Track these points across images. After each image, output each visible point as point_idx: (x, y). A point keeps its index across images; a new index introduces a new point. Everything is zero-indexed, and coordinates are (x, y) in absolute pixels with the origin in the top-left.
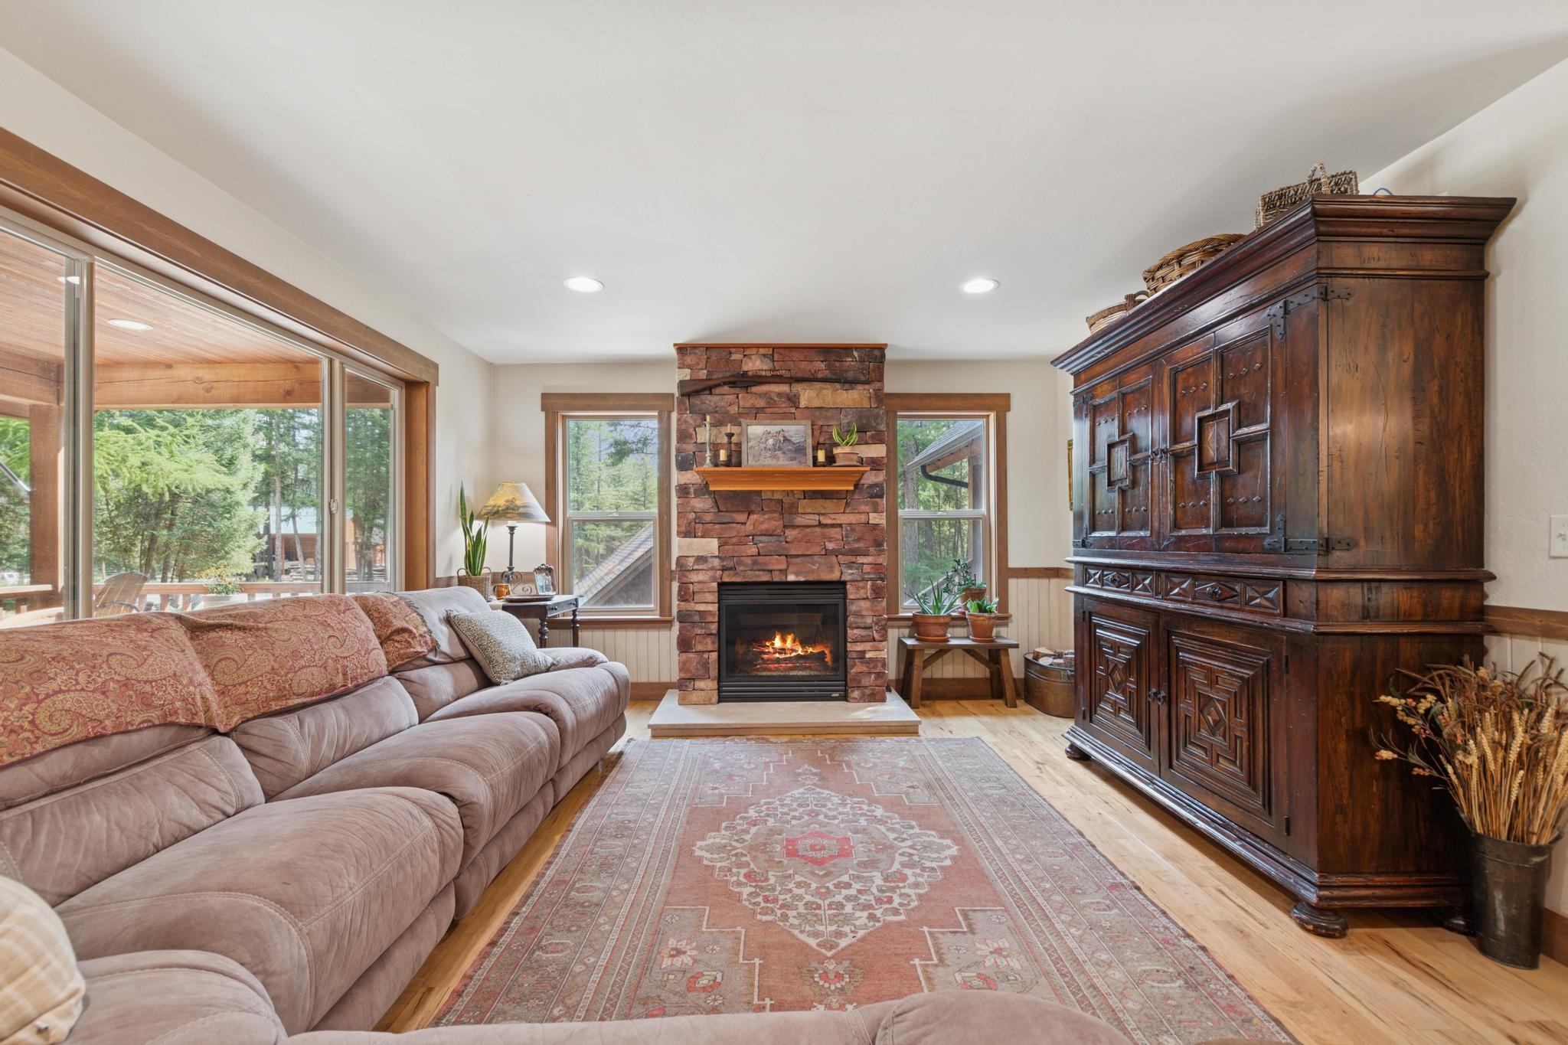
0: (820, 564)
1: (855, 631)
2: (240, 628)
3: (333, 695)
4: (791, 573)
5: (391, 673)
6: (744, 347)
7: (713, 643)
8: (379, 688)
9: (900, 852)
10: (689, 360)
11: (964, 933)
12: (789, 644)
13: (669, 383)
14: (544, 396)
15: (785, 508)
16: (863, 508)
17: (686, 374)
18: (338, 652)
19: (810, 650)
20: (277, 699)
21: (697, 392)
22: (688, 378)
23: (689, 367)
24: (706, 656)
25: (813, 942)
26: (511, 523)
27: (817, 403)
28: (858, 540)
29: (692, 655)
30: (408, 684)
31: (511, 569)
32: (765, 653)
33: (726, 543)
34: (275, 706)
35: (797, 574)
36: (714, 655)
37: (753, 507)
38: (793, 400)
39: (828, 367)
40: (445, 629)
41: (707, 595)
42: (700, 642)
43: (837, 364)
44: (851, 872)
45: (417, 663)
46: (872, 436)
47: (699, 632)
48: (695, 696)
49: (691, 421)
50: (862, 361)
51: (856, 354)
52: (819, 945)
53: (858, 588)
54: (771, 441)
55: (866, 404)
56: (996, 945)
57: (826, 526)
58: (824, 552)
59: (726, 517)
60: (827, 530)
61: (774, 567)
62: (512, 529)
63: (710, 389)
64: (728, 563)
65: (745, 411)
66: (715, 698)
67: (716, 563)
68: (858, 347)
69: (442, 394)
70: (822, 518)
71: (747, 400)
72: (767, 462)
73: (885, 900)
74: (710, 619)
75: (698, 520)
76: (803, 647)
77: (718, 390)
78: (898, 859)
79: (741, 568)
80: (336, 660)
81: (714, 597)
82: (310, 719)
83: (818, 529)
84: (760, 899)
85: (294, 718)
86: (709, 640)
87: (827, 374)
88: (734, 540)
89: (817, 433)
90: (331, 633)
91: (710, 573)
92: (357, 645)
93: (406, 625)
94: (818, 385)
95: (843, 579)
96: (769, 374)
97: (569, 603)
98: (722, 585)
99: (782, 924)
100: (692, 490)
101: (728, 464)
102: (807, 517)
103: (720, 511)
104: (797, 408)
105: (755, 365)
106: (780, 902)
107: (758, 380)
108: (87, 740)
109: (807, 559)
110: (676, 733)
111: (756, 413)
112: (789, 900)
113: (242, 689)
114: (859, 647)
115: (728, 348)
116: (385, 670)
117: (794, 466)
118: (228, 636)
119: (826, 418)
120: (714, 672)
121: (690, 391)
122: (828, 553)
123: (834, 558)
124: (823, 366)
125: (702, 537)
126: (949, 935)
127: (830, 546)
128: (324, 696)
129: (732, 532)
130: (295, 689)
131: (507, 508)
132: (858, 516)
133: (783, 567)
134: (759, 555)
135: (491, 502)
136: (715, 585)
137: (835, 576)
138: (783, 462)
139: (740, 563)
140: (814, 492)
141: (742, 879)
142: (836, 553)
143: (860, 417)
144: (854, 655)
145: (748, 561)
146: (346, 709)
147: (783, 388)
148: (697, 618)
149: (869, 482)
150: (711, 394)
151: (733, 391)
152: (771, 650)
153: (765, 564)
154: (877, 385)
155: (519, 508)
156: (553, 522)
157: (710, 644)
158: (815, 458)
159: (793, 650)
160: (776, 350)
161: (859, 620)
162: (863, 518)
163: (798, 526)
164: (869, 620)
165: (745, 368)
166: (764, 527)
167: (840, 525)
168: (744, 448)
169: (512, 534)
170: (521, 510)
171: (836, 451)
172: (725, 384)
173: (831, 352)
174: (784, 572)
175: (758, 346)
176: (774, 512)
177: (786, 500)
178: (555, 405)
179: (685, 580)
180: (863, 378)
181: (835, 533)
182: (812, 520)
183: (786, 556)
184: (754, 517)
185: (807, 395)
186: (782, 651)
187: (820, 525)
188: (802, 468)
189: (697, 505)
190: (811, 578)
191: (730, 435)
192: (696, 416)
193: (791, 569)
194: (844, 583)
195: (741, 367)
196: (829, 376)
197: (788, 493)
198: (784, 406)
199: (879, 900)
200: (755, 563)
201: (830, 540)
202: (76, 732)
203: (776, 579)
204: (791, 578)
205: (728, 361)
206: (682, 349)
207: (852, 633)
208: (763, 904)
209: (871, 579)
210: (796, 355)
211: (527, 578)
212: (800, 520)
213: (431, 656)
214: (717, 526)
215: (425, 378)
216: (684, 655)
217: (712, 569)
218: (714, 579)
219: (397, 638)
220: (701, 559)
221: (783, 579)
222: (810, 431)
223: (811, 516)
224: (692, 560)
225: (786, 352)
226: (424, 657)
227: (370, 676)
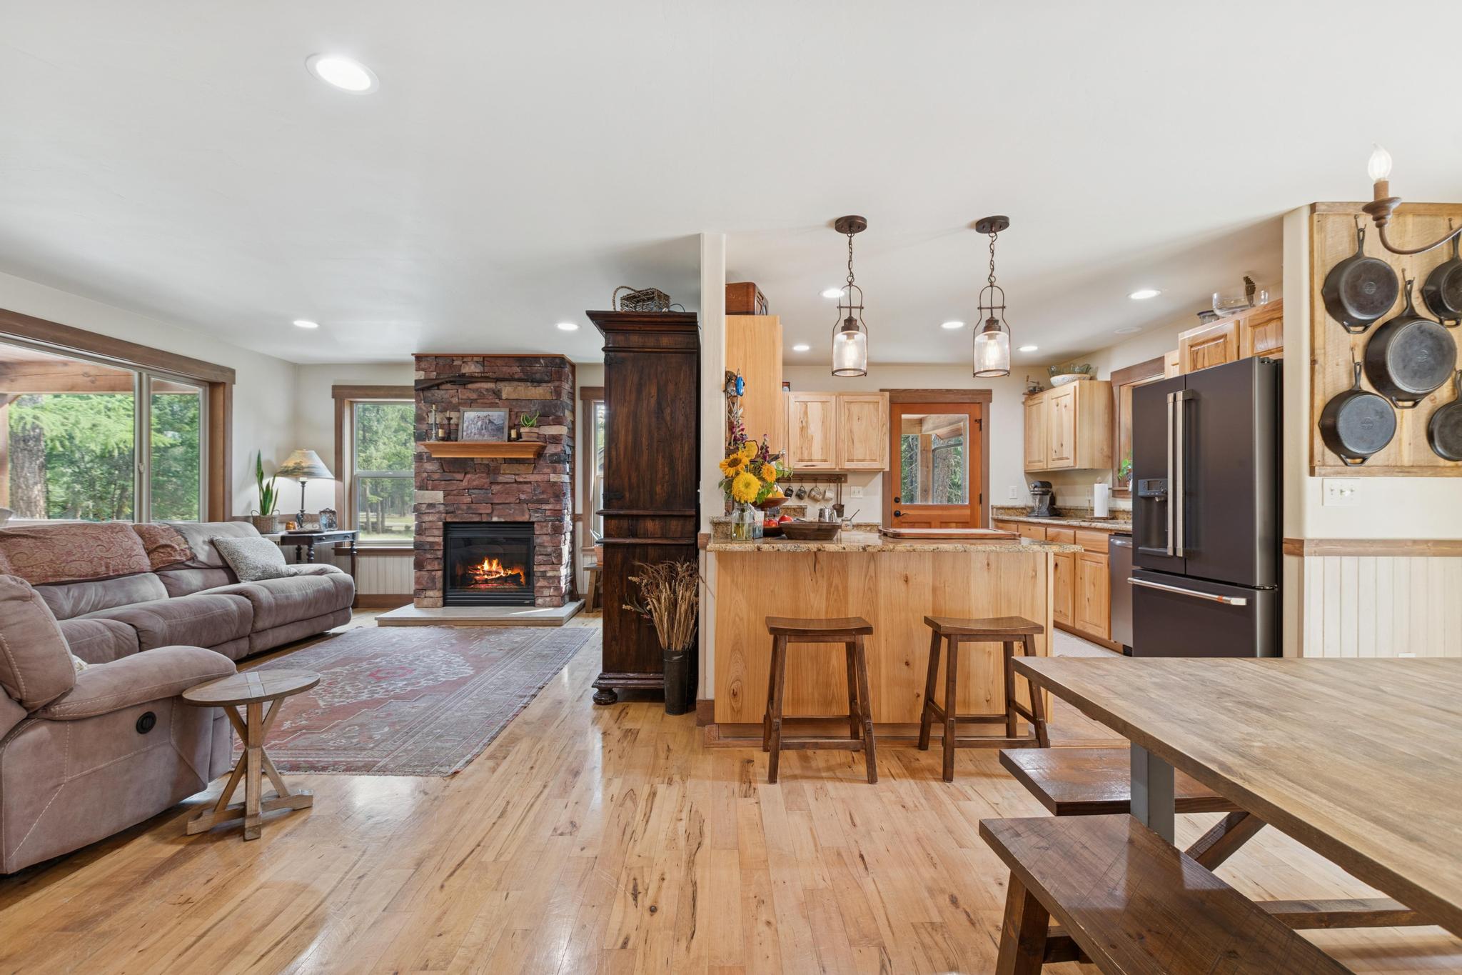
0: (515, 509)
1: (540, 557)
2: (32, 537)
3: (96, 578)
4: (496, 516)
5: (155, 571)
6: (463, 357)
7: (439, 564)
8: (136, 578)
9: (435, 675)
10: (423, 365)
11: (410, 701)
12: (494, 567)
13: (408, 380)
14: (334, 388)
15: (491, 469)
16: (546, 470)
17: (421, 375)
18: (104, 555)
19: (510, 572)
20: (53, 576)
21: (429, 388)
22: (423, 378)
23: (423, 370)
24: (434, 573)
26: (302, 479)
27: (514, 396)
28: (543, 493)
29: (424, 573)
30: (166, 578)
31: (302, 511)
32: (477, 575)
33: (448, 495)
34: (51, 580)
35: (499, 517)
36: (440, 573)
37: (469, 469)
38: (497, 394)
39: (522, 371)
40: (207, 548)
41: (434, 531)
42: (429, 564)
43: (528, 369)
44: (391, 681)
45: (176, 566)
46: (553, 419)
47: (429, 556)
48: (426, 602)
49: (424, 408)
50: (546, 366)
51: (542, 361)
53: (542, 527)
54: (480, 423)
55: (549, 397)
57: (520, 483)
58: (518, 501)
59: (448, 476)
60: (520, 486)
61: (483, 512)
62: (303, 483)
63: (438, 386)
64: (449, 508)
65: (463, 401)
66: (440, 602)
67: (442, 508)
68: (545, 357)
69: (237, 390)
70: (517, 477)
71: (464, 394)
72: (477, 439)
73: (390, 691)
74: (436, 548)
75: (429, 478)
76: (504, 570)
77: (443, 387)
78: (429, 677)
79: (460, 512)
80: (101, 558)
81: (440, 532)
82: (75, 591)
83: (515, 485)
85: (65, 588)
86: (436, 563)
87: (521, 375)
88: (455, 492)
89: (513, 417)
90: (100, 543)
91: (437, 515)
92: (121, 552)
93: (169, 543)
94: (516, 383)
95: (531, 520)
96: (480, 375)
97: (345, 536)
98: (446, 525)
100: (425, 457)
101: (443, 439)
102: (506, 476)
103: (444, 471)
104: (500, 399)
105: (470, 369)
107: (471, 379)
109: (507, 506)
110: (396, 623)
111: (471, 404)
113: (30, 569)
114: (542, 568)
115: (451, 358)
116: (149, 568)
117: (493, 441)
118: (24, 542)
119: (520, 406)
120: (440, 584)
121: (423, 389)
122: (521, 501)
123: (525, 506)
124: (518, 370)
125: (432, 490)
126: (400, 702)
127: (523, 497)
128: (89, 578)
129: (454, 486)
130: (67, 572)
131: (295, 469)
132: (542, 476)
133: (489, 511)
134: (472, 503)
135: (285, 464)
136: (441, 523)
137: (525, 518)
138: (487, 439)
139: (458, 509)
140: (510, 459)
142: (527, 502)
143: (544, 406)
144: (539, 574)
145: (464, 507)
146: (104, 587)
147: (491, 385)
148: (427, 547)
149: (551, 452)
150: (438, 389)
151: (454, 387)
152: (482, 572)
153: (476, 509)
154: (557, 383)
155: (303, 468)
156: (338, 475)
157: (436, 565)
158: (509, 435)
159: (497, 572)
160: (486, 359)
161: (542, 549)
162: (546, 478)
163: (501, 483)
164: (549, 550)
165: (463, 371)
166: (475, 483)
167: (530, 483)
168: (460, 427)
169: (303, 487)
170: (306, 470)
171: (522, 430)
172: (447, 382)
173: (525, 360)
174: (490, 515)
175: (472, 356)
176: (483, 472)
177: (492, 464)
178: (342, 394)
179: (421, 520)
180: (546, 378)
181: (525, 487)
182: (510, 478)
183: (492, 504)
184: (468, 476)
185: (507, 391)
186: (490, 573)
187: (516, 482)
188: (500, 443)
189: (428, 468)
190: (509, 520)
191: (450, 419)
192: (428, 405)
193: (495, 512)
194: (533, 523)
195: (460, 370)
196: (523, 377)
197: (493, 460)
198: (491, 397)
199: (386, 691)
200: (469, 508)
201: (523, 492)
203: (484, 520)
204: (495, 519)
205: (451, 366)
206: (419, 358)
207: (538, 558)
209: (551, 521)
210: (499, 362)
211: (313, 519)
212: (501, 479)
213: (189, 563)
214: (443, 482)
215: (220, 380)
216: (419, 573)
217: (439, 512)
218: (440, 520)
219: (162, 551)
220: (431, 506)
221: (489, 520)
222: (508, 416)
223: (509, 476)
224: (425, 506)
225: (493, 360)
226: (182, 563)
227: (133, 571)
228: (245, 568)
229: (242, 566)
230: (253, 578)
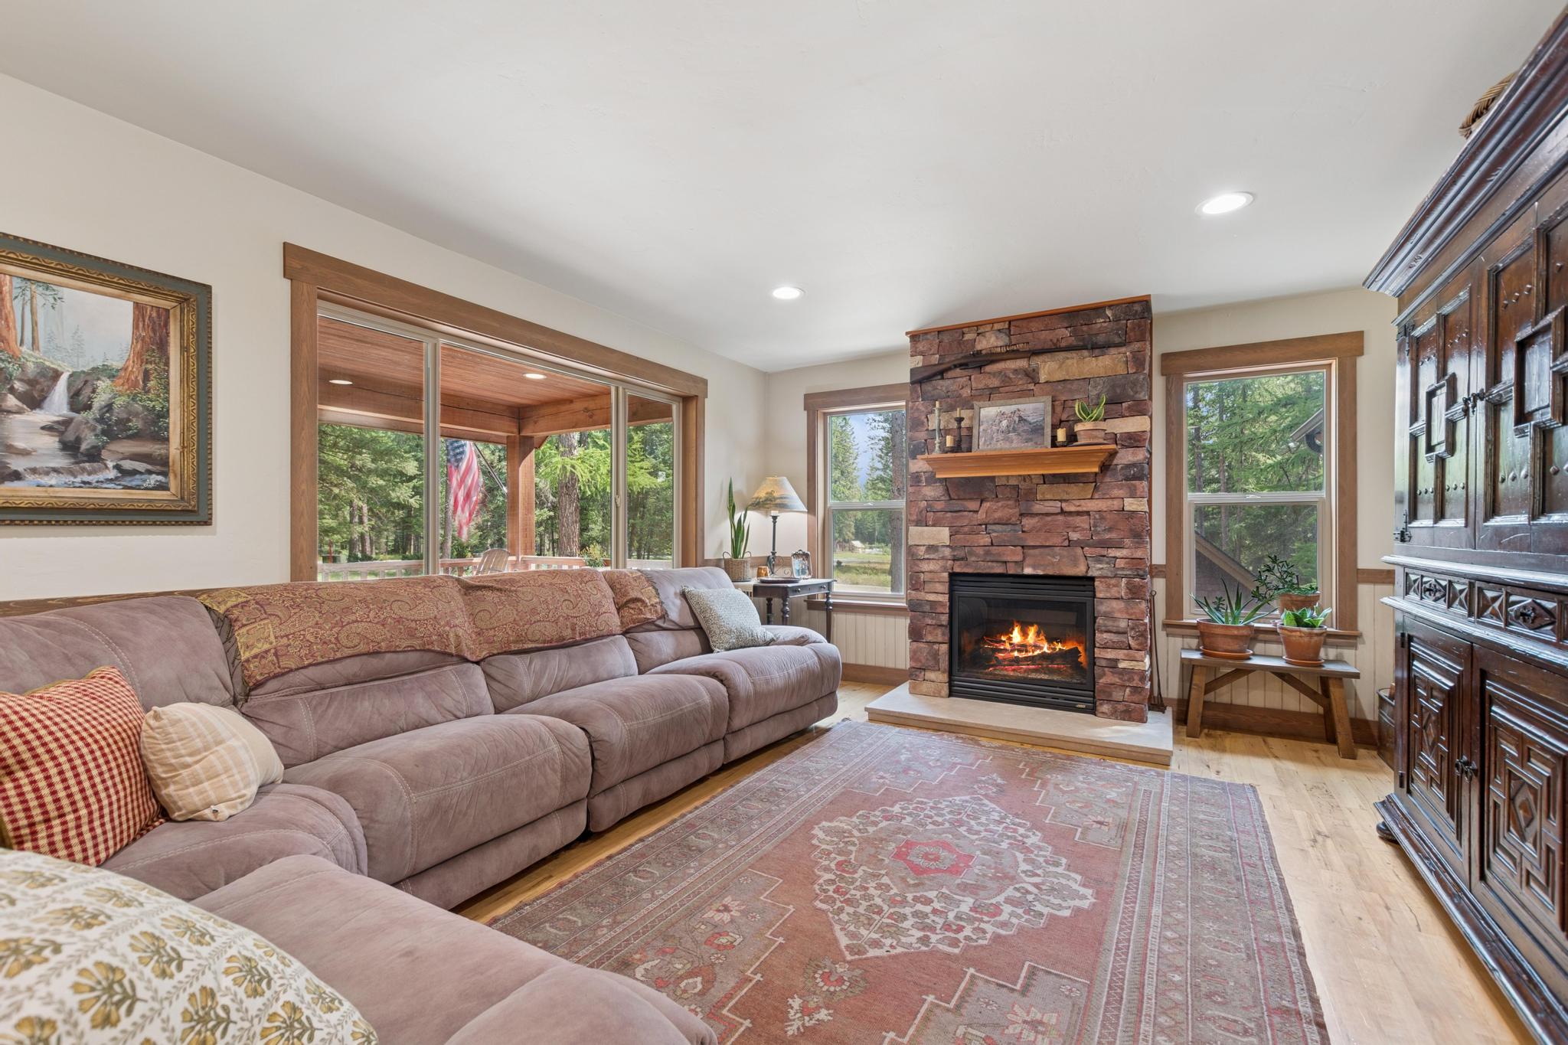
0: (1062, 557)
1: (1105, 635)
2: (498, 590)
3: (563, 645)
4: (1029, 566)
5: (624, 634)
6: (977, 325)
7: (943, 634)
8: (604, 644)
9: (1017, 886)
10: (920, 347)
11: (1013, 990)
12: (1030, 641)
13: (901, 374)
14: (807, 397)
15: (1022, 494)
16: (1116, 492)
17: (918, 361)
18: (571, 613)
19: (1058, 647)
20: (516, 642)
21: (929, 378)
22: (920, 365)
23: (922, 353)
24: (936, 647)
25: (844, 941)
26: (774, 513)
27: (1059, 376)
28: (1110, 530)
29: (922, 645)
30: (635, 643)
31: (773, 554)
32: (1001, 651)
33: (957, 533)
34: (514, 647)
35: (1034, 567)
36: (944, 648)
37: (986, 494)
38: (1032, 376)
39: (1074, 334)
40: (678, 602)
41: (937, 585)
42: (930, 633)
43: (1085, 328)
44: (944, 890)
45: (646, 627)
46: (1129, 407)
47: (930, 622)
48: (925, 687)
49: (922, 408)
50: (1117, 320)
51: (1109, 313)
52: (847, 947)
53: (1108, 586)
54: (1005, 423)
55: (1121, 370)
56: (1039, 1016)
57: (1070, 513)
58: (1066, 543)
59: (957, 505)
60: (1070, 518)
61: (1009, 559)
62: (775, 518)
63: (941, 374)
64: (960, 553)
65: (977, 393)
66: (945, 690)
67: (947, 552)
68: (1111, 305)
69: (710, 404)
70: (1064, 505)
71: (980, 381)
72: (1000, 446)
73: (954, 927)
74: (940, 610)
75: (929, 509)
77: (950, 374)
78: (1010, 892)
79: (973, 559)
80: (567, 618)
81: (945, 588)
82: (537, 660)
83: (1060, 518)
84: (831, 888)
85: (527, 658)
86: (939, 631)
87: (1072, 341)
88: (966, 529)
89: (1059, 409)
90: (566, 597)
91: (941, 563)
92: (588, 608)
93: (639, 596)
94: (1062, 355)
95: (1090, 574)
96: (1004, 350)
97: (820, 587)
98: (953, 576)
99: (831, 915)
100: (923, 479)
101: (953, 450)
102: (1047, 504)
103: (951, 499)
104: (1036, 383)
105: (990, 342)
106: (848, 896)
107: (992, 358)
108: (368, 654)
109: (1047, 550)
111: (990, 394)
112: (858, 897)
113: (492, 633)
114: (1111, 654)
115: (960, 329)
116: (618, 630)
117: (1029, 448)
118: (488, 594)
119: (1070, 391)
120: (944, 663)
121: (921, 379)
122: (1071, 544)
123: (1079, 551)
124: (1067, 333)
125: (933, 525)
126: (993, 987)
127: (1074, 536)
128: (554, 644)
129: (965, 520)
130: (530, 637)
131: (767, 500)
132: (1110, 502)
133: (1019, 558)
134: (992, 545)
135: (756, 495)
136: (946, 575)
137: (1080, 570)
138: (1017, 445)
139: (971, 554)
140: (1054, 475)
141: (833, 866)
142: (1082, 545)
143: (1113, 387)
144: (1104, 663)
145: (981, 551)
146: (569, 656)
147: (1022, 363)
148: (927, 608)
149: (1125, 462)
150: (943, 378)
151: (965, 372)
152: (1008, 646)
153: (999, 555)
154: (1136, 346)
155: (775, 499)
156: (811, 508)
157: (940, 635)
158: (1054, 438)
159: (1036, 648)
160: (1012, 324)
161: (1110, 623)
162: (1116, 504)
163: (1037, 514)
164: (1123, 624)
165: (978, 347)
166: (997, 515)
167: (1088, 513)
168: (975, 432)
169: (775, 523)
170: (778, 501)
171: (1078, 428)
172: (956, 366)
173: (1077, 316)
174: (1020, 564)
175: (992, 322)
176: (1009, 499)
177: (1023, 486)
178: (816, 405)
179: (916, 569)
180: (1117, 340)
181: (1078, 520)
182: (1053, 507)
183: (1023, 547)
184: (986, 505)
185: (1048, 368)
186: (1022, 647)
187: (1063, 512)
188: (1039, 450)
189: (928, 493)
190: (1050, 572)
191: (960, 420)
192: (927, 403)
193: (1028, 561)
194: (1092, 579)
195: (974, 346)
196: (1075, 343)
197: (1024, 478)
198: (1022, 383)
199: (947, 927)
200: (987, 553)
201: (1075, 529)
202: (362, 648)
203: (1011, 572)
204: (1028, 571)
205: (960, 343)
206: (914, 336)
207: (1101, 637)
208: (831, 893)
209: (1126, 576)
210: (1034, 325)
211: (786, 562)
212: (1038, 508)
213: (660, 623)
214: (949, 515)
215: (693, 393)
216: (915, 644)
217: (943, 558)
218: (944, 569)
219: (632, 606)
220: (932, 548)
221: (1019, 571)
222: (1049, 408)
223: (1051, 503)
224: (923, 549)
225: (1024, 323)
226: (653, 623)
227: (601, 633)
228: (718, 631)
229: (714, 628)
230: (727, 646)
